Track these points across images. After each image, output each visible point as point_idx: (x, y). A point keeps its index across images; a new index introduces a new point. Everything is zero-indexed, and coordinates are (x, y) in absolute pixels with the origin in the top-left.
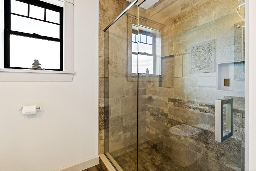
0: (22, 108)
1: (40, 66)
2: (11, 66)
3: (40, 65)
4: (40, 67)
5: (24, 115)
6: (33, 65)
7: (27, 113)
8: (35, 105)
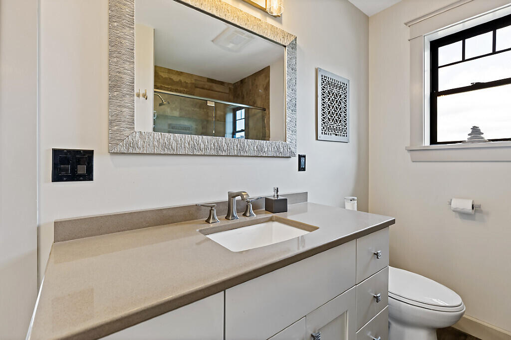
0: (451, 200)
1: (482, 136)
2: (438, 141)
3: (483, 134)
4: (482, 138)
5: (454, 211)
6: (470, 136)
7: (458, 209)
8: (472, 201)
